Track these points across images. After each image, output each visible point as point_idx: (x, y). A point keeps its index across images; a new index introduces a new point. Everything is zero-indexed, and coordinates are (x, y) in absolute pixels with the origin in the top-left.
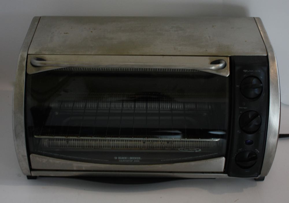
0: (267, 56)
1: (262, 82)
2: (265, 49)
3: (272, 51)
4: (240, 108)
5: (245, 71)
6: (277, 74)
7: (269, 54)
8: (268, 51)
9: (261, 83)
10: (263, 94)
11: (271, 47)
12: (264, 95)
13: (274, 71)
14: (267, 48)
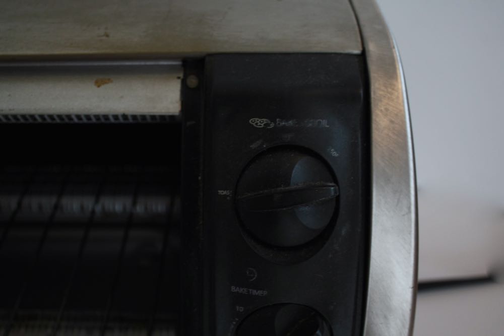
0: (363, 56)
1: (339, 175)
2: (357, 27)
3: (384, 34)
4: (233, 289)
5: (259, 122)
6: (406, 136)
7: (372, 48)
8: (367, 33)
9: (335, 180)
10: (343, 229)
11: (378, 18)
12: (343, 232)
13: (392, 122)
14: (362, 23)
